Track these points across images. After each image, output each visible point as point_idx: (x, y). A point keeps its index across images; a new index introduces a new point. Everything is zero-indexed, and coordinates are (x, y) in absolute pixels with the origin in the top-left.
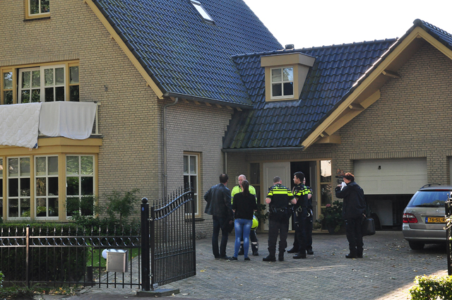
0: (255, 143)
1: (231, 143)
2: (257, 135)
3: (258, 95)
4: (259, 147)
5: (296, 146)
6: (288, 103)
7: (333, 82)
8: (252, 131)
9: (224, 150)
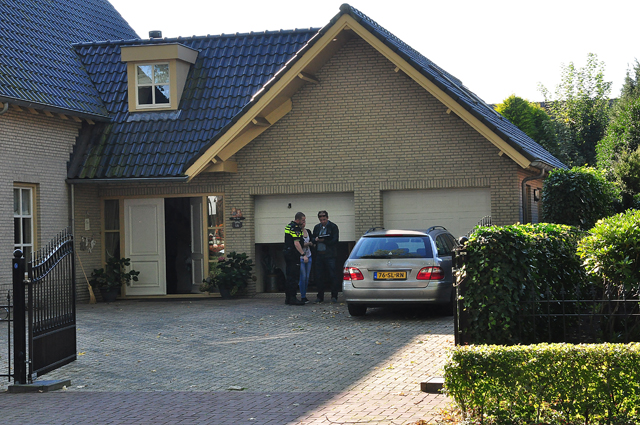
0: (116, 172)
1: (79, 171)
2: (118, 160)
3: (116, 102)
4: (123, 177)
5: (178, 175)
6: (162, 115)
7: (226, 87)
8: (111, 154)
9: (70, 181)
